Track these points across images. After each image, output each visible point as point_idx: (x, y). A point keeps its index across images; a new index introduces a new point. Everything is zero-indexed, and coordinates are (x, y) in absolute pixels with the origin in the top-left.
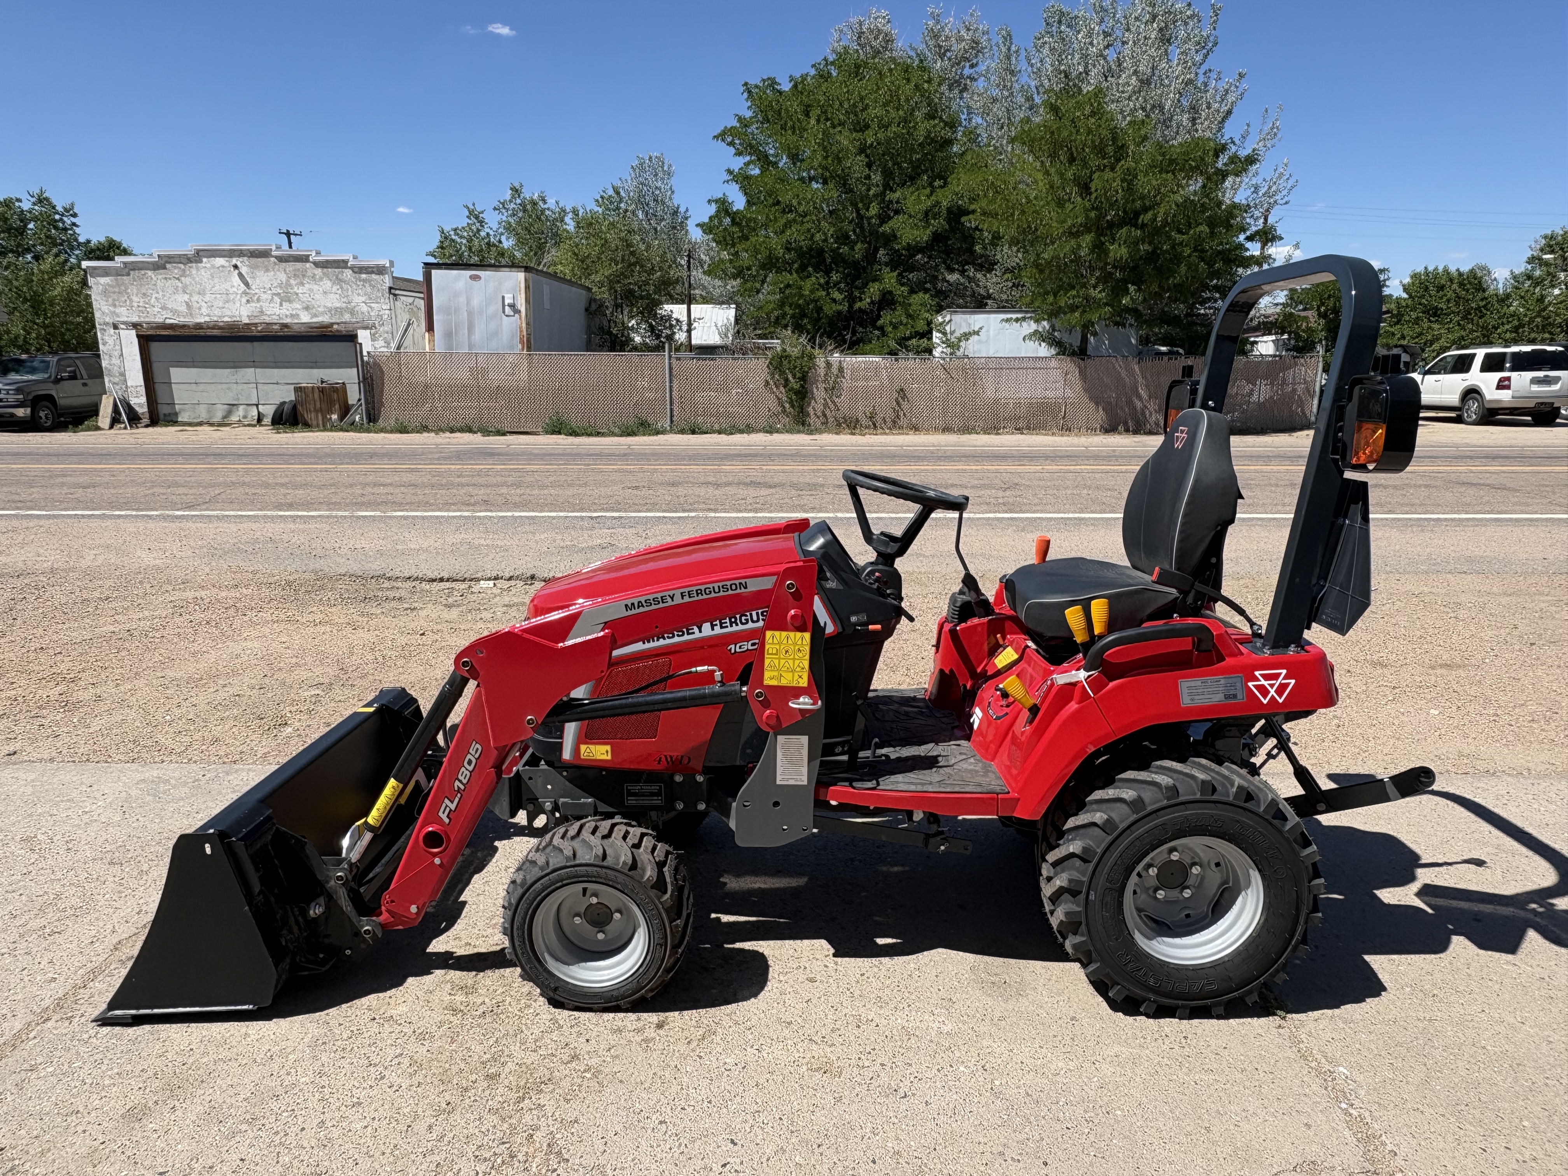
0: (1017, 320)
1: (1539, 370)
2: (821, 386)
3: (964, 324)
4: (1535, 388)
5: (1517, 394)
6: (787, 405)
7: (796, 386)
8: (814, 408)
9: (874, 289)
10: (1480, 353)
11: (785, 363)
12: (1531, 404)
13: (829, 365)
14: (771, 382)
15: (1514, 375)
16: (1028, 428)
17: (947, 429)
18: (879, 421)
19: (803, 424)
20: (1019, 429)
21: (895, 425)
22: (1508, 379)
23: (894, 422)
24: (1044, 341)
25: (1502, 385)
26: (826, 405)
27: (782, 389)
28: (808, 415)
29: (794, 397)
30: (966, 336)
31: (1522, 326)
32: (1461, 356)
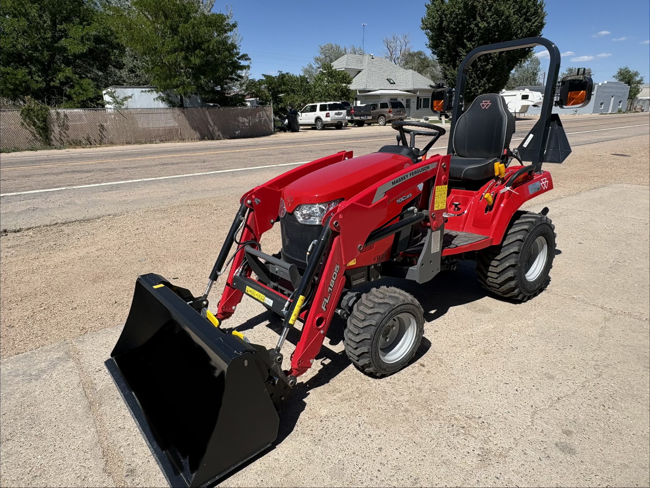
0: (149, 91)
1: (336, 110)
2: (56, 124)
3: (122, 93)
4: (336, 116)
5: (332, 119)
6: (38, 136)
7: (41, 125)
8: (54, 136)
9: (60, 76)
10: (318, 105)
11: (31, 113)
12: (336, 122)
13: (58, 114)
14: (25, 123)
15: (330, 112)
16: (166, 140)
17: (128, 143)
18: (92, 140)
19: (50, 145)
20: (162, 141)
21: (101, 143)
22: (329, 113)
23: (101, 141)
24: (164, 101)
25: (327, 115)
26: (61, 134)
27: (32, 127)
28: (52, 140)
29: (41, 131)
30: (126, 98)
31: (322, 96)
32: (312, 106)
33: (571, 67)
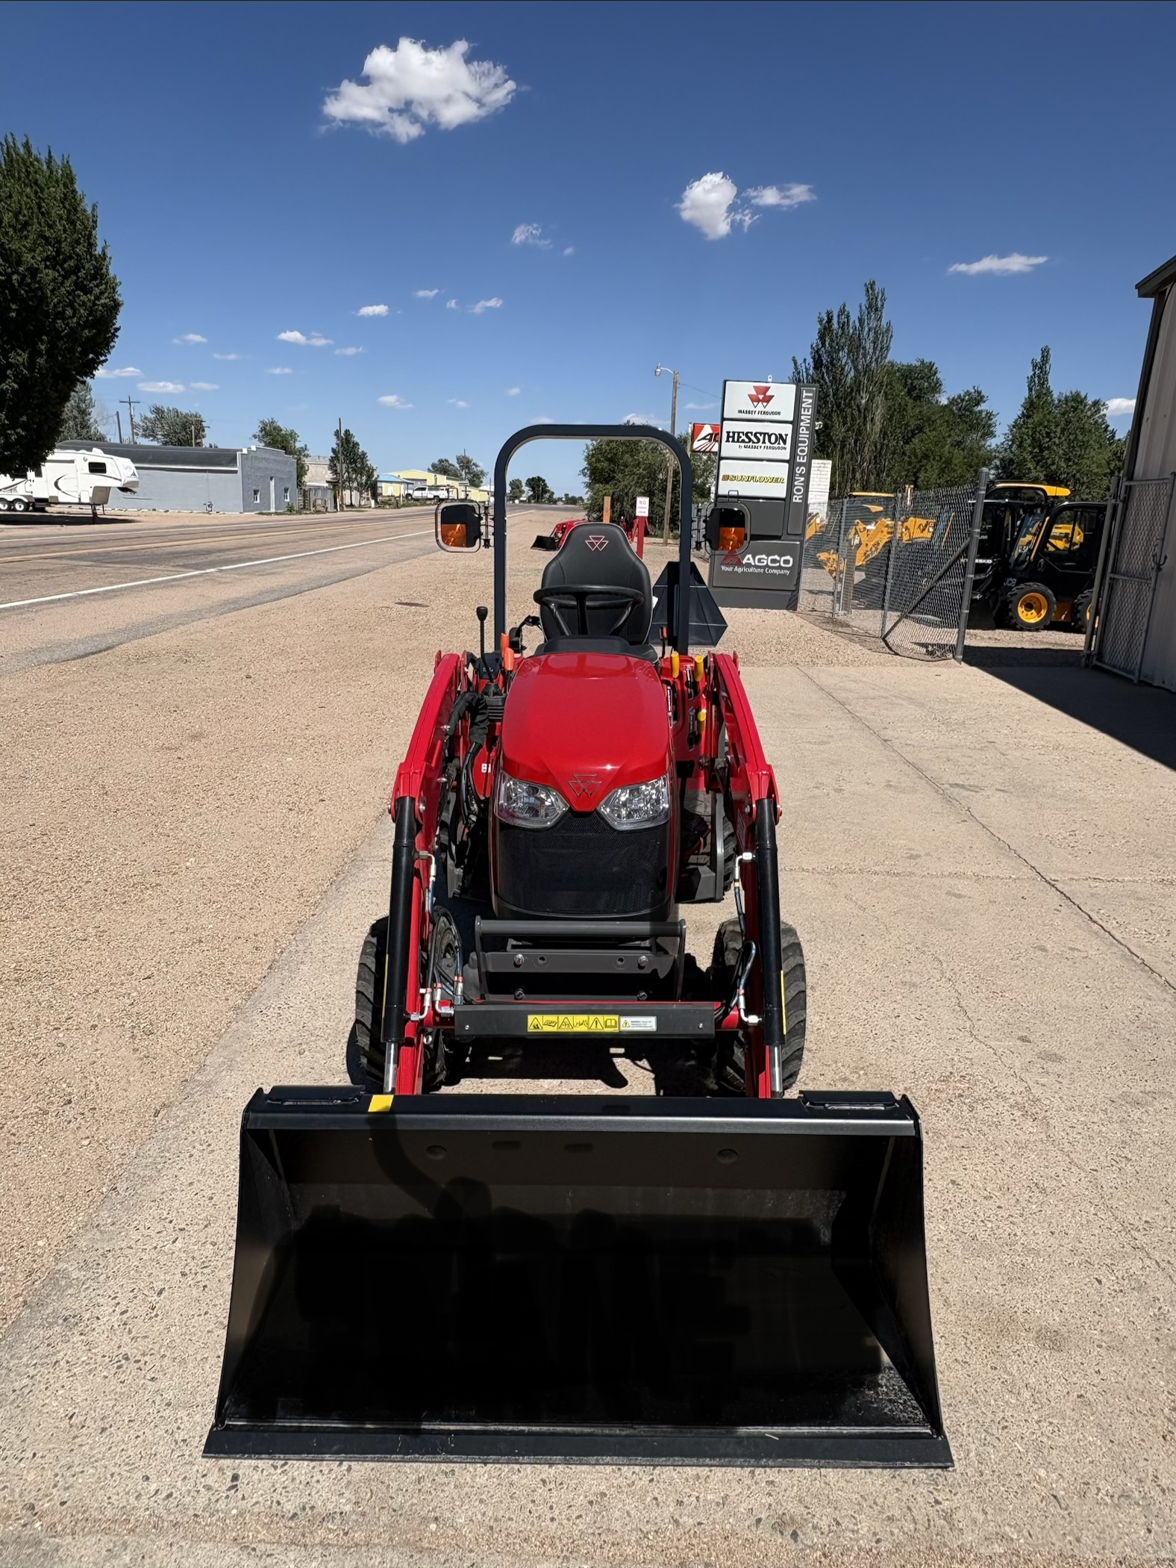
33: (159, 405)
